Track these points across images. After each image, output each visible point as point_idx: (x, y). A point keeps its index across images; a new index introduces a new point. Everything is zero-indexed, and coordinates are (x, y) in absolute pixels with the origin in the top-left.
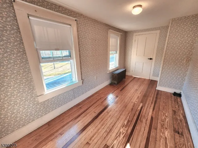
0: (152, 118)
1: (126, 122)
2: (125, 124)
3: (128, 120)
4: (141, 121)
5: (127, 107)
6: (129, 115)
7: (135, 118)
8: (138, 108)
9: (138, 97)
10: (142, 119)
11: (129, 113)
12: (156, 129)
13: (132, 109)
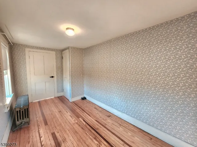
0: (96, 121)
1: (96, 141)
2: (98, 144)
3: (94, 138)
4: (97, 129)
5: (78, 131)
6: (89, 135)
7: (93, 131)
8: (83, 124)
9: (70, 116)
10: (96, 128)
11: (86, 134)
12: (106, 124)
13: (82, 128)
